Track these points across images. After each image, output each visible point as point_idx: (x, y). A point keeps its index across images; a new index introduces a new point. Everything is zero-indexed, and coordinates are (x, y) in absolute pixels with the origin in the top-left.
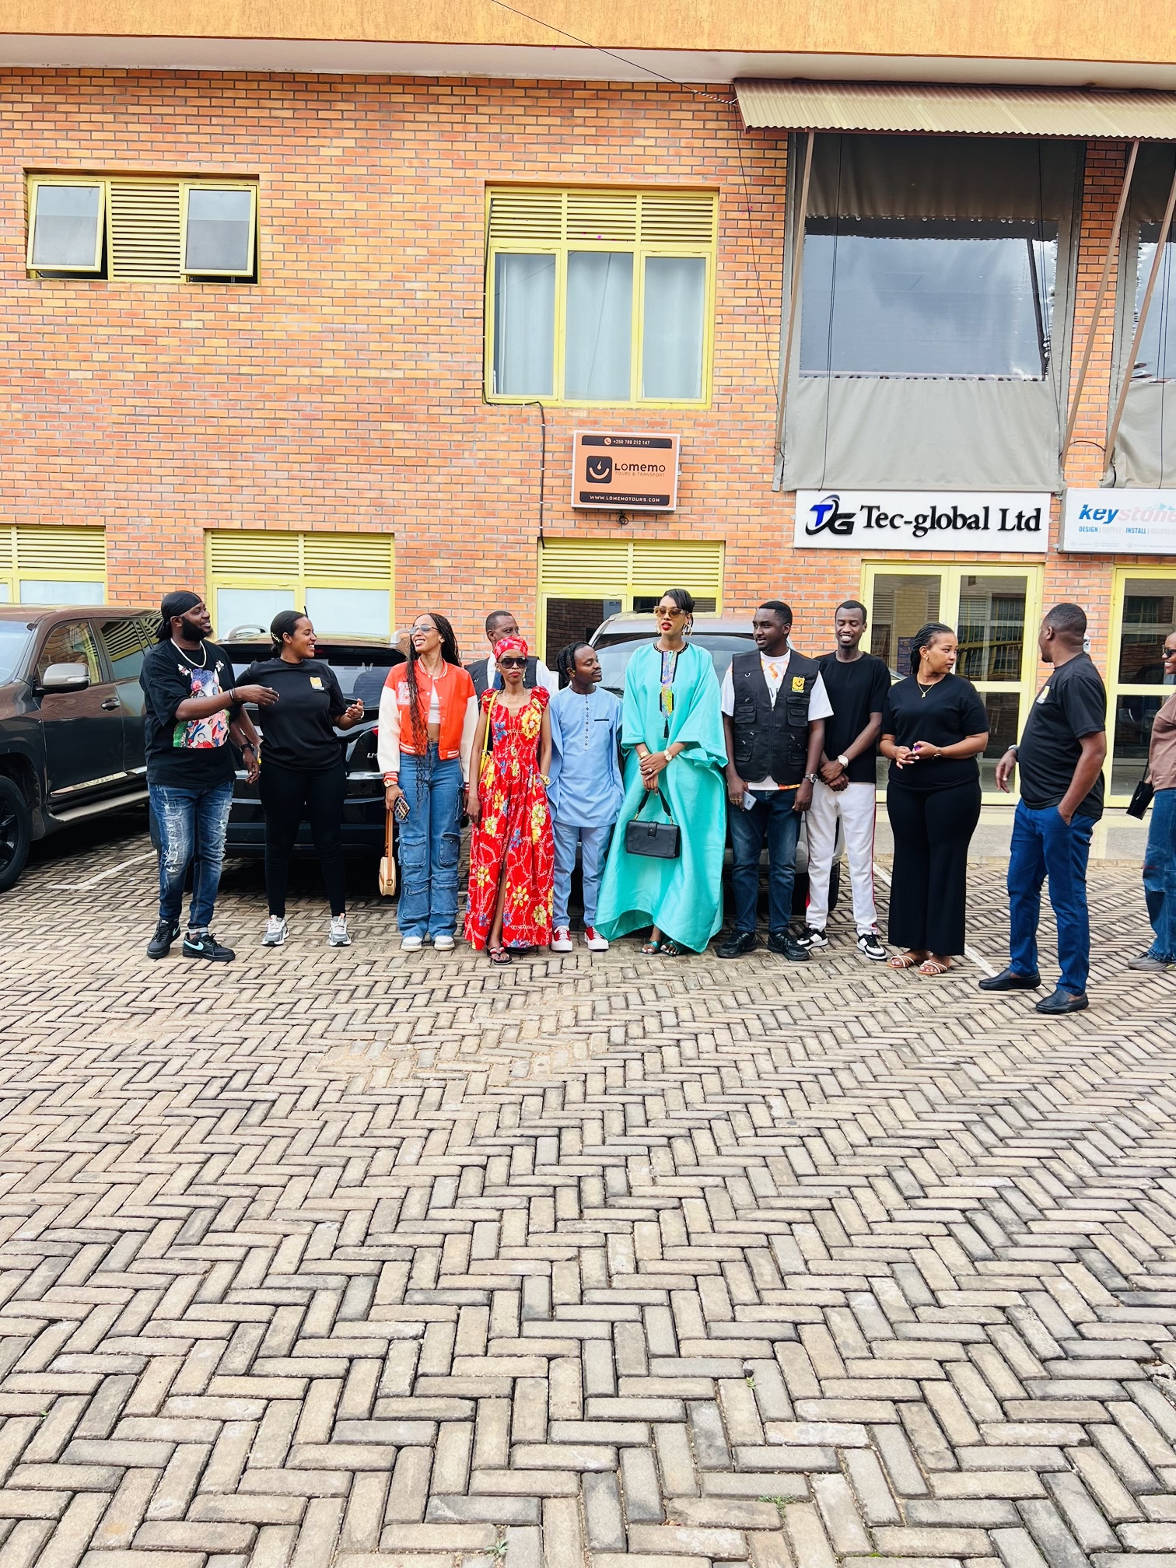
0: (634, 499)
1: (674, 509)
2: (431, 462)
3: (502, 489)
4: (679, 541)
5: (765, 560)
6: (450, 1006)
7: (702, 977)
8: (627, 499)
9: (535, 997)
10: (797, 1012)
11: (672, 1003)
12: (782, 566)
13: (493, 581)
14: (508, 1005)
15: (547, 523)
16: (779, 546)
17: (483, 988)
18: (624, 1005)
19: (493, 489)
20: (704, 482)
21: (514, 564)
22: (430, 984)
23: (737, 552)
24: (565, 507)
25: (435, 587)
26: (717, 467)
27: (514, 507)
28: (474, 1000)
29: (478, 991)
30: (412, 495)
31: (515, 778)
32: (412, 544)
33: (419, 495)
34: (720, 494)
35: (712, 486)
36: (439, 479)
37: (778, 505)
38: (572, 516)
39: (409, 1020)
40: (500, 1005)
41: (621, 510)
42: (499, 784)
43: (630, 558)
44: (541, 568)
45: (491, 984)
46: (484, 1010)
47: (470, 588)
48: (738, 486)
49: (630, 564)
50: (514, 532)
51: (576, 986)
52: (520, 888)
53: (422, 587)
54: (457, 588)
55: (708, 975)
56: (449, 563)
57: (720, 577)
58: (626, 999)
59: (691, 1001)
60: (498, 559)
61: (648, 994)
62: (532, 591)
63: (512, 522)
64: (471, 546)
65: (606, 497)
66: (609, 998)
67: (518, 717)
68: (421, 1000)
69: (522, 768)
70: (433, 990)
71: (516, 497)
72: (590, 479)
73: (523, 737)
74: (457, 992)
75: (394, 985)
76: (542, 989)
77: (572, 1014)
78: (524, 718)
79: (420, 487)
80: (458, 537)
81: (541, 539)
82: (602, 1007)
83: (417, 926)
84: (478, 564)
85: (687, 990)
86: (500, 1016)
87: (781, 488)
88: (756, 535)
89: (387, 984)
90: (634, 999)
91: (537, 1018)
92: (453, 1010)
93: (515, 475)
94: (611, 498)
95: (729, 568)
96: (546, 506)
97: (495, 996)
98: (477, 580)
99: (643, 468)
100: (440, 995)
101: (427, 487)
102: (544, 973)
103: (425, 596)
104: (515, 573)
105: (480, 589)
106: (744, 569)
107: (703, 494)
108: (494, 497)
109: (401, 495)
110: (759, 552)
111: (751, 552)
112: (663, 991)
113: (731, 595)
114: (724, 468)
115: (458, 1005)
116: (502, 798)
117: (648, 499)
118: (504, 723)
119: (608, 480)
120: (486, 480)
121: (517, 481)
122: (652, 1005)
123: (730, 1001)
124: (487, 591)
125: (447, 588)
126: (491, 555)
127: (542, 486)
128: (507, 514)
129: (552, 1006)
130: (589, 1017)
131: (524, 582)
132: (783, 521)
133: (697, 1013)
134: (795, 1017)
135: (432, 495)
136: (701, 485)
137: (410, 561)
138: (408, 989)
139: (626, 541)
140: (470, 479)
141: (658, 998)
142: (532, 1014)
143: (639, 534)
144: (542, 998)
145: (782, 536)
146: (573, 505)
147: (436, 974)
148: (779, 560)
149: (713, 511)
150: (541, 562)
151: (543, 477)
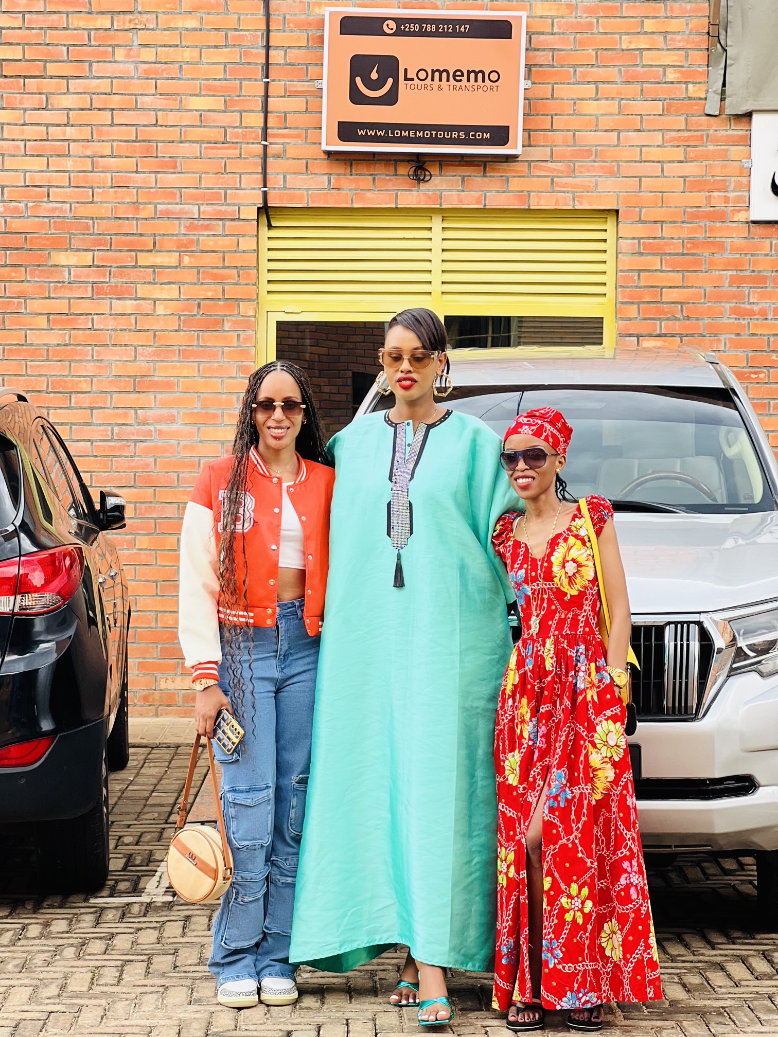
0: (441, 134)
1: (518, 151)
2: (52, 69)
3: (187, 119)
4: (529, 210)
5: (695, 246)
8: (427, 135)
12: (727, 256)
13: (172, 292)
15: (275, 180)
16: (720, 217)
19: (172, 118)
20: (575, 101)
21: (211, 260)
23: (640, 230)
24: (310, 151)
25: (61, 306)
26: (601, 73)
27: (212, 153)
30: (15, 132)
32: (16, 225)
33: (29, 132)
34: (605, 122)
35: (591, 107)
36: (67, 101)
37: (716, 141)
38: (323, 165)
41: (418, 155)
43: (437, 244)
44: (265, 265)
47: (128, 306)
48: (640, 107)
49: (436, 256)
50: (212, 198)
52: (574, 888)
53: (36, 305)
54: (103, 306)
56: (87, 258)
57: (609, 279)
60: (183, 249)
62: (246, 309)
63: (208, 181)
64: (130, 227)
65: (389, 132)
71: (215, 134)
72: (356, 97)
73: (560, 594)
79: (31, 116)
80: (105, 210)
81: (265, 211)
84: (145, 259)
87: (722, 109)
88: (675, 199)
93: (212, 91)
94: (397, 134)
95: (626, 261)
96: (272, 149)
98: (142, 291)
99: (457, 75)
101: (46, 117)
104: (215, 276)
105: (147, 306)
106: (655, 262)
107: (574, 122)
108: (174, 134)
110: (685, 231)
111: (668, 231)
113: (633, 311)
114: (613, 73)
116: (528, 716)
117: (469, 134)
118: (522, 573)
119: (391, 99)
120: (160, 102)
121: (216, 103)
124: (160, 310)
125: (85, 306)
126: (169, 243)
127: (266, 111)
128: (199, 165)
131: (231, 292)
132: (729, 171)
135: (55, 132)
136: (568, 107)
137: (11, 257)
139: (427, 212)
140: (127, 101)
143: (453, 199)
145: (728, 199)
146: (325, 147)
148: (721, 245)
149: (593, 153)
150: (265, 255)
151: (267, 96)
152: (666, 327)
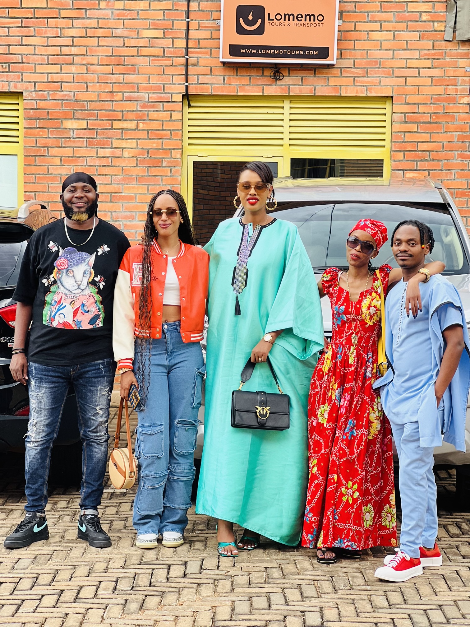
0: (289, 52)
1: (334, 62)
2: (64, 13)
3: (142, 43)
4: (341, 97)
5: (437, 117)
6: (81, 607)
7: (353, 577)
8: (281, 52)
9: (170, 598)
10: (451, 612)
11: (318, 603)
12: (456, 124)
13: (133, 144)
14: (142, 606)
15: (193, 79)
16: (452, 100)
17: (115, 589)
18: (265, 605)
19: (133, 42)
20: (368, 32)
21: (155, 125)
22: (57, 586)
23: (406, 108)
24: (214, 62)
25: (69, 152)
26: (384, 16)
27: (157, 63)
28: (106, 601)
29: (110, 592)
30: (42, 50)
32: (42, 104)
33: (51, 50)
34: (385, 45)
35: (376, 36)
36: (73, 32)
37: (450, 56)
38: (220, 71)
39: (36, 620)
40: (133, 606)
41: (276, 64)
43: (286, 117)
44: (187, 129)
45: (124, 585)
46: (115, 611)
47: (107, 152)
48: (406, 36)
49: (286, 123)
50: (156, 89)
51: (216, 587)
52: (350, 483)
53: (54, 152)
54: (93, 152)
55: (359, 575)
56: (84, 124)
57: (387, 137)
58: (269, 600)
59: (338, 601)
60: (139, 120)
61: (293, 595)
62: (176, 154)
63: (154, 79)
64: (108, 106)
65: (259, 51)
66: (250, 598)
67: (360, 302)
68: (48, 601)
70: (62, 591)
71: (159, 52)
72: (240, 30)
73: (363, 323)
74: (88, 592)
75: (20, 586)
76: (180, 590)
77: (210, 614)
78: (365, 304)
79: (52, 41)
80: (94, 96)
81: (187, 97)
82: (243, 607)
83: (153, 522)
84: (117, 125)
85: (336, 591)
86: (133, 616)
87: (454, 37)
88: (426, 90)
89: (13, 586)
90: (277, 599)
91: (172, 618)
92: (83, 611)
93: (157, 27)
94: (264, 52)
95: (397, 127)
96: (191, 61)
97: (128, 597)
98: (115, 143)
99: (299, 17)
100: (69, 596)
101: (60, 41)
102: (181, 574)
103: (57, 161)
104: (157, 135)
105: (118, 152)
106: (414, 127)
107: (367, 45)
108: (134, 51)
109: (30, 50)
110: (431, 109)
111: (422, 109)
112: (309, 591)
113: (400, 156)
114: (390, 16)
115: (88, 606)
116: (336, 386)
117: (305, 52)
118: (343, 308)
119: (260, 31)
120: (126, 33)
121: (159, 33)
122: (297, 605)
123: (380, 601)
124: (126, 154)
125: (82, 152)
126: (131, 116)
127: (187, 38)
128: (149, 70)
129: (189, 606)
130: (229, 618)
131: (167, 144)
132: (457, 73)
133: (343, 613)
134: (449, 616)
135: (65, 50)
136: (364, 36)
137: (40, 123)
138: (35, 590)
139: (281, 98)
140: (107, 32)
141: (303, 598)
142: (168, 614)
143: (296, 90)
144: (178, 599)
145: (456, 90)
146: (221, 59)
147: (64, 575)
148: (453, 117)
149: (378, 63)
150: (187, 122)
151: (188, 29)
152: (420, 165)
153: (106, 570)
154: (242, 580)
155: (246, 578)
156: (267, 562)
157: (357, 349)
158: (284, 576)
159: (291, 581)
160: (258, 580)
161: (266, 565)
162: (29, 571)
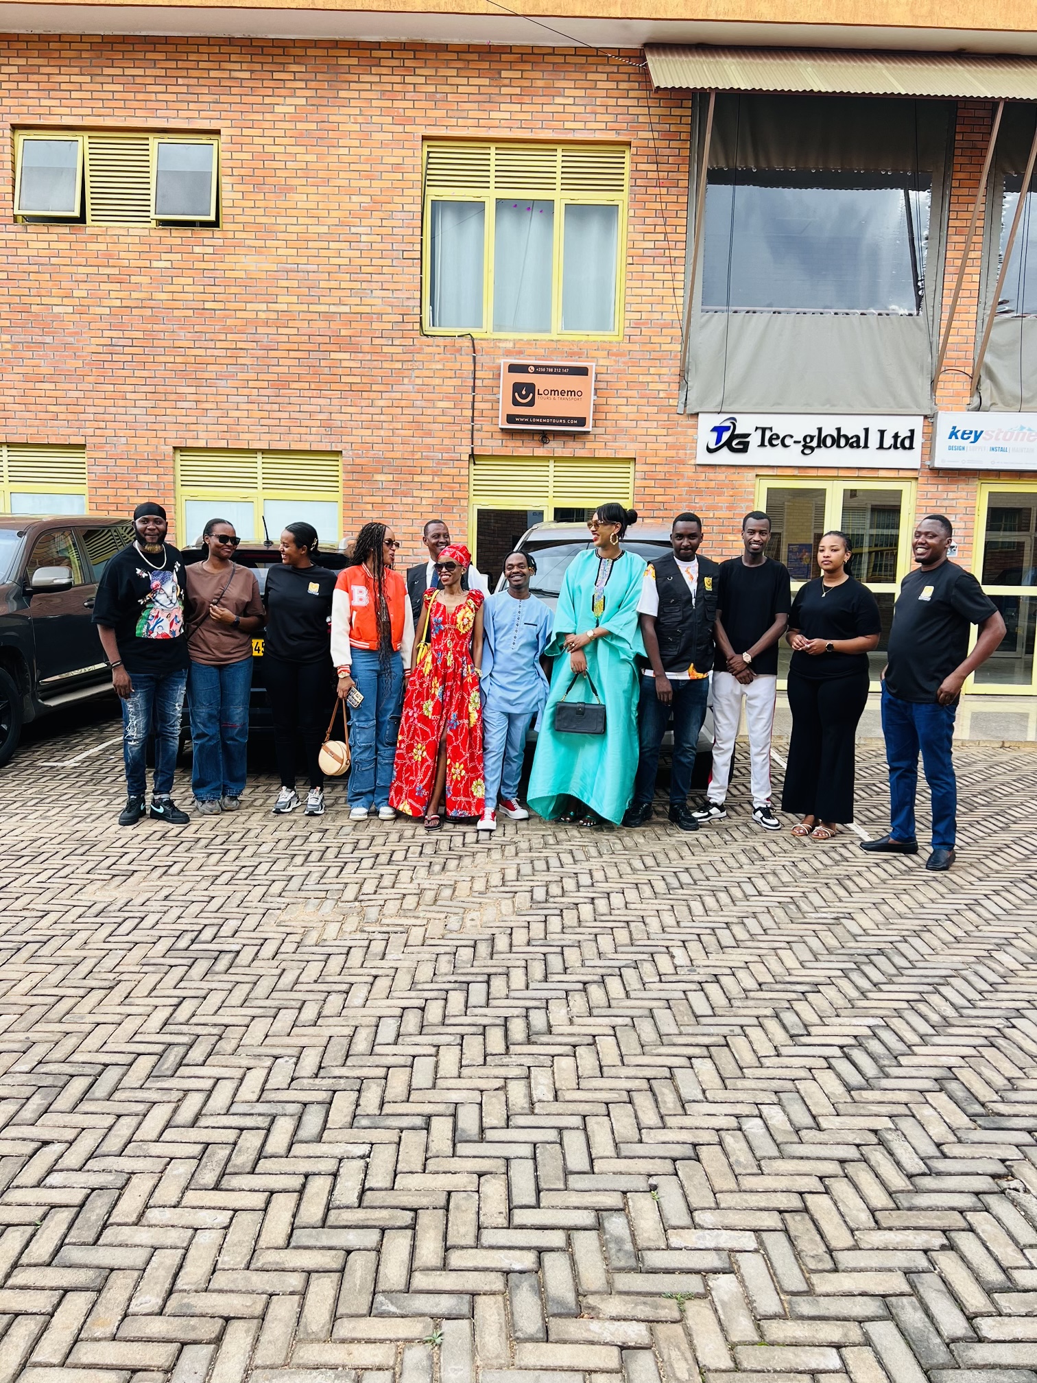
0: (554, 421)
1: (590, 429)
2: (375, 387)
3: (437, 412)
4: (594, 458)
5: (670, 475)
6: (393, 869)
7: (614, 844)
8: (548, 421)
9: (467, 861)
10: (697, 874)
11: (587, 865)
12: (685, 481)
13: (429, 494)
14: (444, 868)
15: (477, 442)
16: (683, 462)
17: (421, 853)
18: (545, 867)
19: (429, 411)
20: (617, 406)
21: (449, 479)
22: (375, 849)
23: (646, 468)
24: (494, 428)
25: (379, 499)
26: (629, 393)
27: (448, 428)
28: (414, 864)
29: (417, 855)
30: (358, 417)
31: (449, 668)
32: (358, 461)
33: (364, 417)
34: (631, 416)
35: (624, 409)
36: (381, 403)
37: (682, 426)
38: (499, 436)
39: (356, 880)
40: (437, 868)
41: (544, 431)
42: (435, 672)
43: (551, 474)
44: (472, 482)
45: (428, 850)
46: (422, 872)
47: (409, 500)
48: (647, 409)
49: (551, 479)
50: (448, 450)
51: (503, 851)
52: (457, 764)
53: (367, 499)
54: (398, 500)
55: (618, 841)
56: (390, 477)
57: (631, 491)
58: (547, 862)
59: (604, 864)
60: (435, 475)
61: (566, 858)
62: (464, 503)
63: (446, 442)
64: (410, 463)
65: (530, 419)
66: (532, 862)
67: (454, 614)
68: (367, 863)
69: (456, 659)
70: (378, 855)
71: (451, 419)
72: (516, 403)
73: (457, 631)
74: (399, 856)
75: (343, 850)
76: (474, 854)
77: (499, 876)
78: (460, 616)
79: (365, 410)
80: (398, 455)
81: (472, 456)
82: (526, 869)
83: (364, 799)
84: (417, 478)
85: (601, 855)
86: (437, 877)
87: (685, 411)
88: (662, 453)
89: (337, 849)
90: (554, 862)
91: (469, 879)
92: (396, 872)
93: (449, 399)
94: (534, 420)
95: (639, 483)
96: (476, 427)
97: (432, 860)
98: (416, 493)
99: (562, 393)
100: (383, 859)
101: (371, 410)
102: (474, 840)
103: (370, 507)
104: (449, 487)
105: (418, 501)
106: (652, 483)
107: (616, 416)
108: (431, 419)
109: (348, 417)
110: (666, 468)
111: (658, 468)
112: (579, 855)
113: (644, 506)
114: (634, 393)
115: (400, 868)
116: (438, 685)
117: (567, 421)
118: (441, 619)
119: (531, 403)
120: (424, 404)
121: (451, 405)
122: (570, 868)
123: (638, 864)
124: (424, 502)
126: (428, 471)
127: (473, 409)
128: (442, 434)
129: (483, 869)
130: (515, 878)
131: (457, 494)
132: (687, 440)
133: (609, 875)
134: (695, 878)
135: (376, 418)
136: (613, 409)
137: (355, 476)
138: (356, 854)
139: (547, 458)
140: (409, 403)
141: (575, 862)
142: (465, 875)
143: (559, 452)
144: (473, 862)
145: (686, 454)
146: (500, 426)
147: (380, 840)
148: (683, 475)
149: (625, 431)
150: (472, 477)
151: (474, 401)
152: (656, 513)
153: (413, 836)
154: (524, 845)
155: (528, 844)
156: (543, 830)
157: (454, 654)
158: (558, 843)
159: (564, 847)
160: (537, 846)
161: (543, 833)
162: (350, 837)
